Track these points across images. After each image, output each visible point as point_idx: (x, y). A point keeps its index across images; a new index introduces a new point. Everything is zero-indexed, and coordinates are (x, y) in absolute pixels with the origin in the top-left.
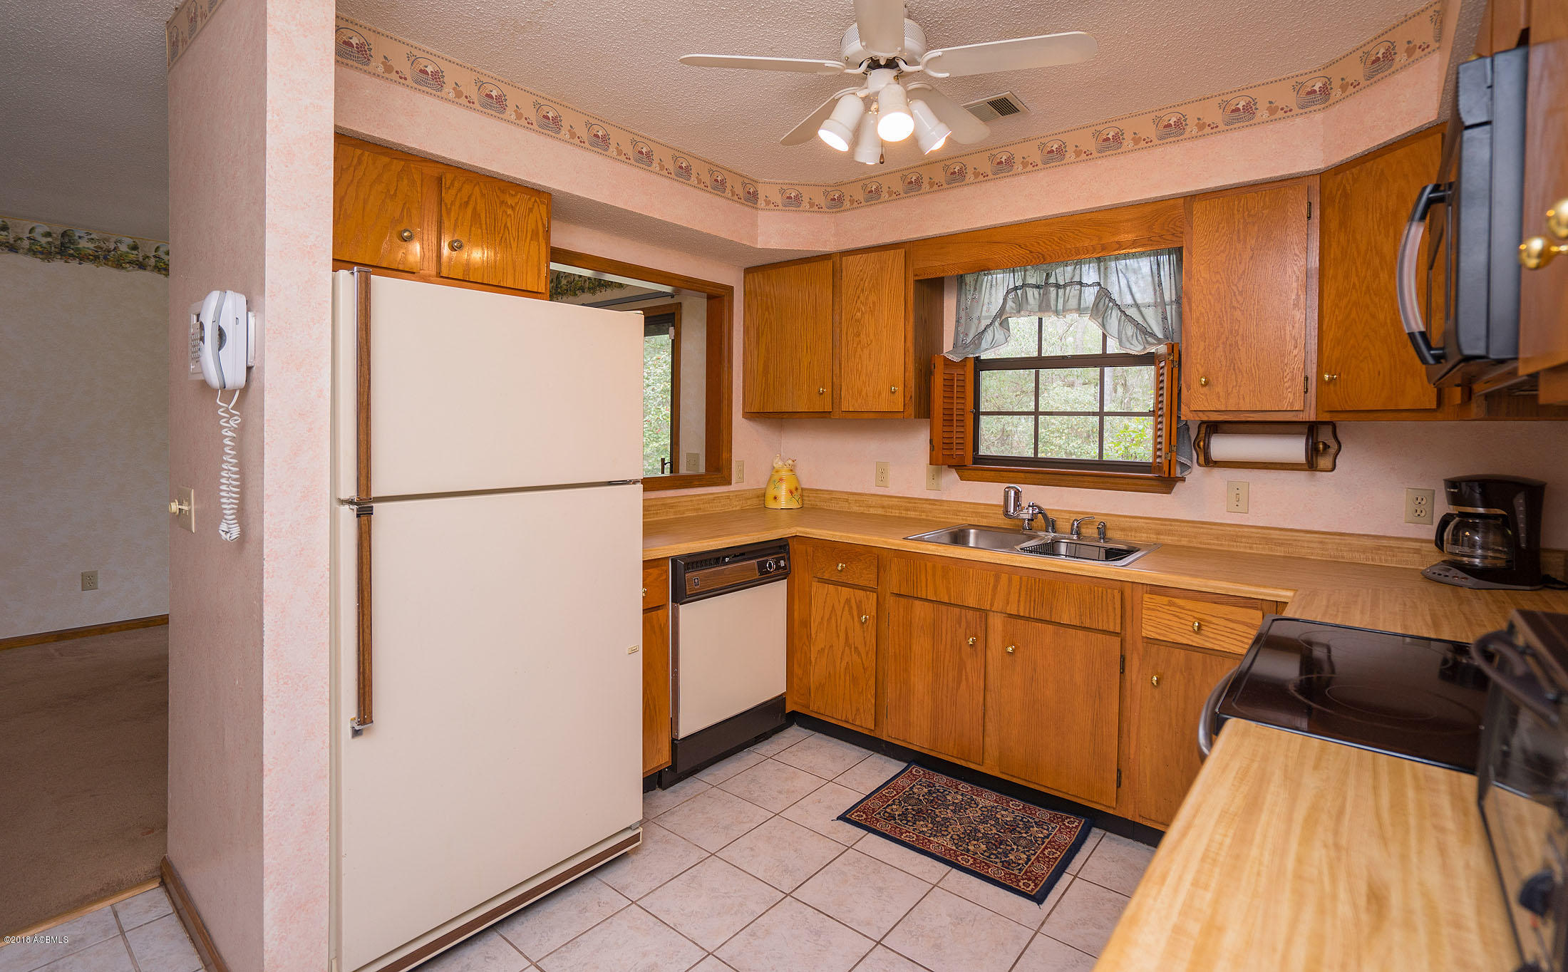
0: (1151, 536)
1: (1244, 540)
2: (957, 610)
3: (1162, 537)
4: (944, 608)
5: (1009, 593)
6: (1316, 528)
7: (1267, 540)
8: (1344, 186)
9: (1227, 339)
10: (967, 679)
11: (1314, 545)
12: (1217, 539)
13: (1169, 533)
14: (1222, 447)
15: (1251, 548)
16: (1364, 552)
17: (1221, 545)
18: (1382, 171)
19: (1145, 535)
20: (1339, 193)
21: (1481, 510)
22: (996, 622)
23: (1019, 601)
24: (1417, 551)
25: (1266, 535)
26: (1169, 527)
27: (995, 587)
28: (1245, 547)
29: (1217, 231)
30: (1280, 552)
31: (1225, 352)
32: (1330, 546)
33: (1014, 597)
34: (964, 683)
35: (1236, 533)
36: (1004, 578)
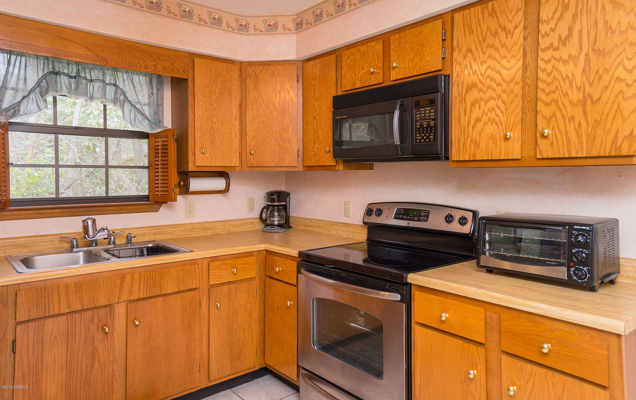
0: (152, 237)
1: (195, 230)
2: (90, 313)
3: (157, 236)
4: (77, 315)
5: (132, 287)
6: (220, 219)
7: (205, 229)
8: (256, 72)
9: (211, 131)
10: (99, 360)
11: (221, 227)
12: (184, 232)
13: (161, 233)
14: (195, 184)
15: (198, 233)
16: (237, 227)
17: (186, 234)
18: (273, 71)
19: (148, 237)
20: (253, 74)
21: (276, 204)
22: (120, 310)
23: (139, 289)
24: (252, 223)
25: (204, 226)
26: (161, 230)
27: (122, 285)
28: (196, 233)
29: (205, 76)
30: (209, 233)
31: (210, 137)
32: (226, 227)
33: (136, 288)
34: (97, 364)
35: (192, 227)
36: (128, 278)
